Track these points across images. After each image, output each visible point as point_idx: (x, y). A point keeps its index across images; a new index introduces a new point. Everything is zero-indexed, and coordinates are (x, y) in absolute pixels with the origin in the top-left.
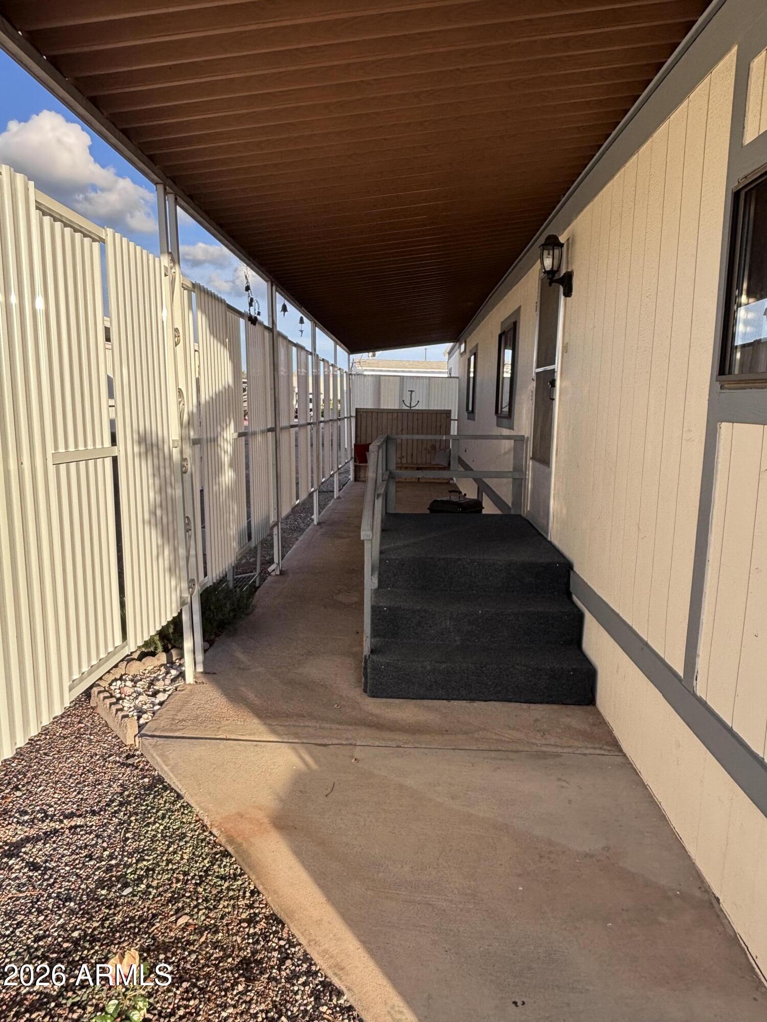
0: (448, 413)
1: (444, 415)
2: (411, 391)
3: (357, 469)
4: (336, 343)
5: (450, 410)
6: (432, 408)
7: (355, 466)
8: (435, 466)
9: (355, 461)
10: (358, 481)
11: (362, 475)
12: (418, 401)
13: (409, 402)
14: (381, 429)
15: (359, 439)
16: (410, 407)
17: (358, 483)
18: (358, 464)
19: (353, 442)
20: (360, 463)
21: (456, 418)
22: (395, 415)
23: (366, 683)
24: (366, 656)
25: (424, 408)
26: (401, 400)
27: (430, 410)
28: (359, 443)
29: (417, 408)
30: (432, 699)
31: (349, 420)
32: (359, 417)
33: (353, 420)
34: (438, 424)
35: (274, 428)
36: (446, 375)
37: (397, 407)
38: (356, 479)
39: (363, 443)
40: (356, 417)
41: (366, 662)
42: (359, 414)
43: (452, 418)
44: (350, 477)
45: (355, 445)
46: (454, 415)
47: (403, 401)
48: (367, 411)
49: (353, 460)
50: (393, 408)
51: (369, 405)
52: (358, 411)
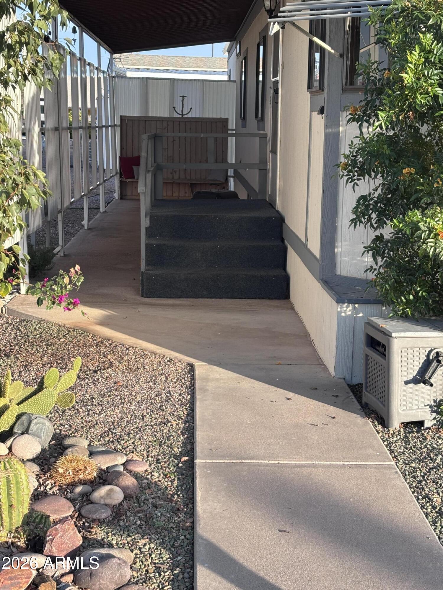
0: (225, 122)
1: (220, 125)
2: (183, 97)
3: (122, 185)
4: (99, 45)
5: (228, 118)
6: (206, 116)
7: (121, 183)
8: (211, 182)
9: (121, 176)
10: (125, 199)
11: (129, 193)
12: (191, 108)
13: (181, 109)
15: (124, 151)
16: (182, 115)
17: (124, 201)
18: (124, 179)
19: (118, 155)
20: (126, 179)
21: (234, 128)
22: (165, 124)
23: (142, 290)
24: (142, 272)
25: (198, 116)
26: (172, 107)
27: (204, 119)
28: (125, 156)
29: (189, 116)
30: (186, 298)
31: (113, 128)
32: (124, 127)
33: (118, 130)
35: (57, 128)
36: (225, 78)
37: (166, 115)
38: (122, 197)
39: (129, 155)
40: (121, 126)
41: (142, 276)
42: (124, 123)
43: (230, 127)
44: (115, 195)
45: (121, 158)
46: (232, 124)
47: (174, 108)
48: (133, 120)
49: (118, 175)
50: (162, 115)
51: (135, 112)
52: (123, 118)
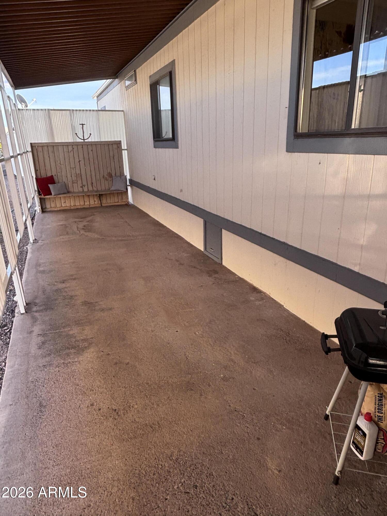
0: (118, 144)
1: (115, 146)
2: (83, 125)
3: (42, 201)
5: (120, 141)
6: (103, 140)
7: (40, 199)
8: (114, 192)
9: (39, 194)
10: (45, 212)
11: (48, 206)
12: (90, 134)
13: (82, 135)
14: (59, 162)
15: (38, 172)
16: (84, 140)
17: (46, 215)
18: (43, 196)
19: (34, 177)
21: (126, 148)
22: (70, 148)
25: (96, 140)
26: (74, 133)
27: (101, 142)
28: (39, 177)
29: (90, 140)
31: (26, 155)
32: (35, 151)
33: (30, 155)
34: (111, 155)
37: (71, 140)
38: (43, 210)
39: (44, 176)
40: (32, 152)
42: (34, 149)
43: (123, 148)
44: (36, 209)
45: (37, 179)
46: (124, 146)
47: (76, 134)
48: (42, 146)
49: (37, 193)
50: (67, 141)
51: (43, 140)
52: (33, 145)
